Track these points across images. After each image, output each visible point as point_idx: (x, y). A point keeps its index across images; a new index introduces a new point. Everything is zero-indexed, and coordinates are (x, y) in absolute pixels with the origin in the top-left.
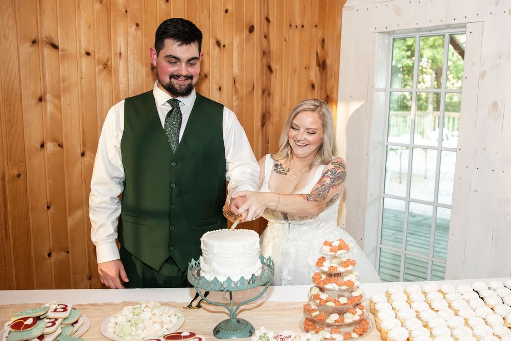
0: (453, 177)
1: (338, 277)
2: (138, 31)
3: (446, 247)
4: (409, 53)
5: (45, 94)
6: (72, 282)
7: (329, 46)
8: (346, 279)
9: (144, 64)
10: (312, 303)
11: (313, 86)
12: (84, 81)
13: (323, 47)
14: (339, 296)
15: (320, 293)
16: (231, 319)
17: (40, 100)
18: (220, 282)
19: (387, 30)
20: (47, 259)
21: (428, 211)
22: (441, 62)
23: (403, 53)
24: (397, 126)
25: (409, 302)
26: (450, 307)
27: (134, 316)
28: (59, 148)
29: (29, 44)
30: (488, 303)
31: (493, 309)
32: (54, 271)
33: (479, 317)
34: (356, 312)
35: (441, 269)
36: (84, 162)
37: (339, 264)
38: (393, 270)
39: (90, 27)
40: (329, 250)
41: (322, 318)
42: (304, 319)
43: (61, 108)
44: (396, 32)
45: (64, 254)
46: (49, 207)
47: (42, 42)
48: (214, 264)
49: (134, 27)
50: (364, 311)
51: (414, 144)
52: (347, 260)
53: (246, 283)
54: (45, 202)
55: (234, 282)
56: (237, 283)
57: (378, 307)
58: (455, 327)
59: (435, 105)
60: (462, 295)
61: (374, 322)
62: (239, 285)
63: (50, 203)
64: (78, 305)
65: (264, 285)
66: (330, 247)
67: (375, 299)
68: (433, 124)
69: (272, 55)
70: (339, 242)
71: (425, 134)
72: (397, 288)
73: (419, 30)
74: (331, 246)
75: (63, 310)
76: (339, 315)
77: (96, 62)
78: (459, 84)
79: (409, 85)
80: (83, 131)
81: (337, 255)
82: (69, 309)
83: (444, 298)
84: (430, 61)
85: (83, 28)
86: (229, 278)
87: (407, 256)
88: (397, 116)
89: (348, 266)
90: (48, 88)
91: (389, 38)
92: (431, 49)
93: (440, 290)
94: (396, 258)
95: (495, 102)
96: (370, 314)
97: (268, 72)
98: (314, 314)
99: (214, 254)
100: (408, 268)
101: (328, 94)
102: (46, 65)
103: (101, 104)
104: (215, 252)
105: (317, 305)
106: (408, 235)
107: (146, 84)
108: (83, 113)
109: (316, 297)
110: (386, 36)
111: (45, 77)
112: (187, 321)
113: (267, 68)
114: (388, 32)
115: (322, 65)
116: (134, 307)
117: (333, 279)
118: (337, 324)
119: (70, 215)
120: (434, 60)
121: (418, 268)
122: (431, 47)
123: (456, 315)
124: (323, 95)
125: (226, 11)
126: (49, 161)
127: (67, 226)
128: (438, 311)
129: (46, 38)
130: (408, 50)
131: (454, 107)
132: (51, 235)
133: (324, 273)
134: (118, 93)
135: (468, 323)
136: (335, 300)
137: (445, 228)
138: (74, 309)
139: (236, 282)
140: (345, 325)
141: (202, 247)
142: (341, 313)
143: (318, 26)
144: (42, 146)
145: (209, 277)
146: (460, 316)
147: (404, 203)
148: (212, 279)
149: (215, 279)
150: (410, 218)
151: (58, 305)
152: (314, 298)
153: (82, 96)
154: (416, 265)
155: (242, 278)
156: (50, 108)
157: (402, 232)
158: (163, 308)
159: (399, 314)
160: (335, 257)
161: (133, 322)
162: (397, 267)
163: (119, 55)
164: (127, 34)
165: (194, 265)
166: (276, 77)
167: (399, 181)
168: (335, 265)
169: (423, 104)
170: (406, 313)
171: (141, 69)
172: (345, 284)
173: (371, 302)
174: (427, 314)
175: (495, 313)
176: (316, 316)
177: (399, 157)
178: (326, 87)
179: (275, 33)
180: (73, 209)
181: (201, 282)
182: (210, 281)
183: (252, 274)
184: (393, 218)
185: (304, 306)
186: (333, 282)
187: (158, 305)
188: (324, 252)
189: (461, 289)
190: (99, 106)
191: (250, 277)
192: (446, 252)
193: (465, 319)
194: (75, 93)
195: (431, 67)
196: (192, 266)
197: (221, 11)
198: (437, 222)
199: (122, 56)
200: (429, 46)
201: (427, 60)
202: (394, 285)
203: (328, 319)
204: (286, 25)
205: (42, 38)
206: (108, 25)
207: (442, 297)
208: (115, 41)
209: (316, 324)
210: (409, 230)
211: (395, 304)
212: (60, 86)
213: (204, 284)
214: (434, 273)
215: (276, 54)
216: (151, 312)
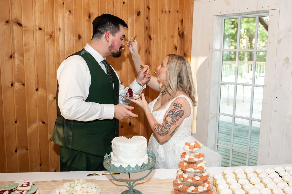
0: (261, 102)
1: (194, 164)
2: (70, 15)
3: (258, 145)
4: (233, 26)
5: (14, 53)
6: (30, 168)
7: (186, 23)
8: (199, 165)
9: (74, 35)
10: (178, 180)
11: (176, 48)
12: (38, 45)
13: (182, 24)
14: (195, 176)
15: (183, 174)
16: (129, 190)
17: (11, 57)
18: (124, 168)
20: (15, 154)
21: (246, 123)
22: (252, 31)
23: (229, 26)
24: (225, 70)
25: (237, 179)
26: (261, 182)
27: (70, 189)
28: (22, 86)
29: (4, 23)
30: (284, 179)
31: (287, 183)
32: (19, 161)
33: (279, 188)
34: (205, 185)
35: (254, 158)
36: (38, 94)
37: (195, 157)
38: (224, 158)
39: (41, 13)
40: (188, 148)
41: (185, 189)
42: (174, 189)
43: (24, 62)
44: (226, 15)
45: (25, 150)
46: (16, 122)
47: (12, 22)
48: (120, 157)
49: (68, 13)
50: (210, 184)
51: (238, 82)
52: (200, 154)
53: (139, 168)
54: (14, 119)
55: (132, 168)
56: (134, 168)
57: (218, 182)
59: (249, 57)
60: (269, 175)
61: (216, 191)
62: (135, 169)
63: (17, 119)
64: (35, 182)
65: (151, 169)
66: (189, 146)
67: (216, 177)
68: (247, 69)
69: (151, 29)
70: (195, 143)
71: (243, 75)
72: (228, 170)
73: (240, 14)
74: (190, 145)
75: (27, 185)
76: (195, 187)
77: (45, 34)
78: (264, 44)
79: (233, 45)
80: (37, 76)
81: (193, 151)
82: (31, 184)
83: (258, 176)
84: (246, 31)
85: (37, 14)
86: (129, 165)
87: (233, 150)
88: (225, 64)
89: (200, 158)
90: (16, 49)
91: (222, 19)
92: (246, 24)
93: (255, 172)
94: (226, 151)
95: (287, 57)
96: (214, 186)
97: (149, 39)
98: (180, 186)
99: (120, 151)
100: (234, 158)
101: (185, 53)
102: (15, 36)
103: (48, 59)
104: (120, 149)
105: (181, 181)
106: (234, 137)
107: (75, 47)
108: (37, 65)
109: (181, 176)
110: (220, 18)
111: (14, 43)
112: (102, 191)
113: (148, 36)
114: (222, 15)
115: (182, 35)
116: (71, 183)
117: (191, 165)
118: (193, 193)
119: (29, 127)
120: (248, 30)
121: (240, 158)
122: (246, 22)
123: (266, 187)
124: (182, 53)
125: (124, 3)
126: (16, 94)
127: (27, 133)
128: (254, 184)
129: (15, 19)
130: (232, 24)
131: (262, 59)
132: (17, 139)
133: (185, 161)
134: (58, 53)
135: (272, 192)
136: (192, 178)
137: (256, 132)
138: (33, 184)
139: (133, 167)
140: (198, 193)
141: (113, 146)
142: (196, 186)
143: (179, 12)
144: (12, 85)
145: (117, 165)
146: (267, 188)
147: (231, 118)
148: (119, 166)
149: (121, 166)
150: (235, 127)
151: (24, 182)
152: (180, 176)
153: (37, 55)
154: (239, 156)
155: (137, 165)
156: (17, 61)
157: (230, 135)
158: (88, 183)
159: (231, 187)
160: (192, 152)
161: (70, 192)
162: (227, 156)
163: (59, 30)
164: (64, 17)
165: (107, 157)
166: (153, 42)
167: (227, 104)
168: (192, 157)
169: (241, 56)
170: (235, 186)
171: (73, 38)
172: (198, 168)
173: (214, 179)
174: (248, 187)
175: (289, 186)
176: (181, 188)
177: (227, 89)
178: (184, 48)
179: (153, 16)
180: (31, 123)
181: (112, 168)
182: (117, 167)
183: (142, 163)
184: (224, 127)
185: (174, 182)
186: (191, 167)
187: (85, 181)
188: (186, 149)
189: (268, 171)
190: (47, 61)
191: (141, 164)
192: (257, 147)
193: (271, 189)
194: (32, 52)
195: (247, 34)
196: (106, 158)
197: (120, 3)
198: (252, 129)
199: (61, 30)
200: (245, 22)
201: (244, 30)
202: (227, 169)
203: (188, 189)
204: (159, 11)
205: (12, 20)
206: (52, 12)
207: (257, 176)
208: (57, 21)
209: (181, 193)
210: (235, 134)
211: (228, 180)
212: (23, 49)
213: (113, 169)
214: (251, 160)
215: (154, 29)
216: (81, 186)
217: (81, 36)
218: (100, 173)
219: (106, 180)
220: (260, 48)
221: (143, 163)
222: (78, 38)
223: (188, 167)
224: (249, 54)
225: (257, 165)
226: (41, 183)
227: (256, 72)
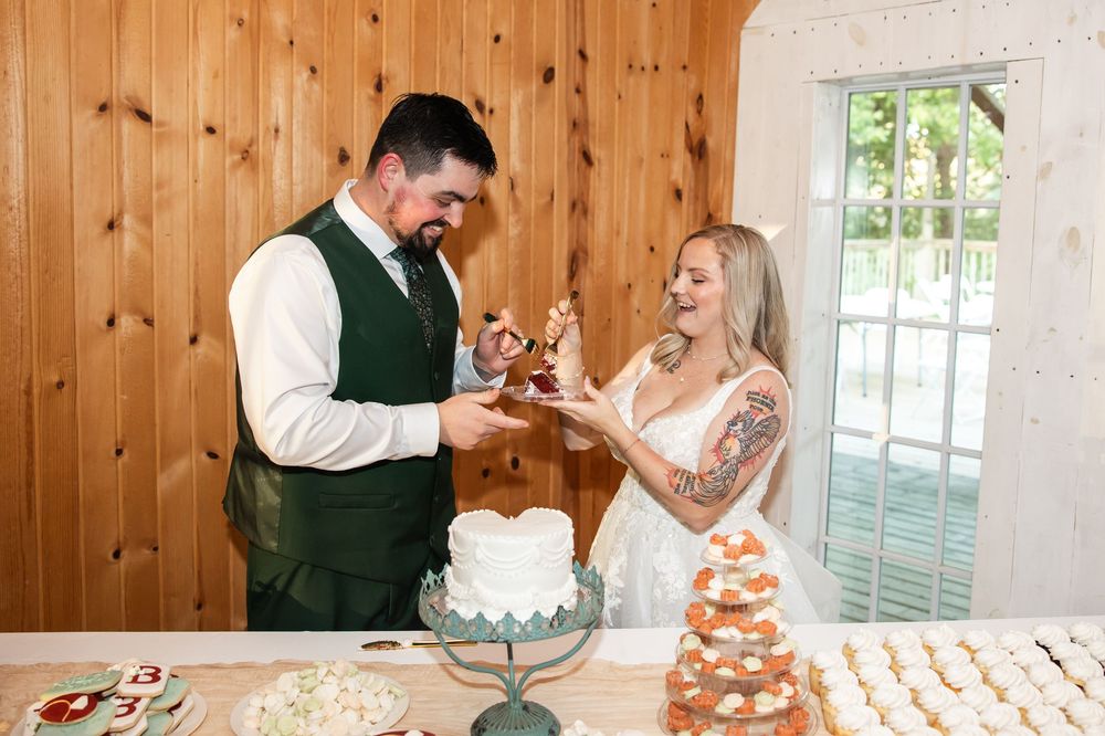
0: (984, 384)
1: (741, 612)
2: (313, 82)
3: (971, 541)
4: (879, 115)
5: (121, 214)
6: (162, 614)
7: (713, 107)
8: (759, 617)
9: (325, 151)
10: (683, 669)
11: (678, 194)
12: (200, 186)
13: (699, 112)
14: (744, 655)
15: (702, 647)
16: (509, 702)
17: (111, 226)
18: (490, 623)
19: (837, 76)
20: (112, 564)
21: (931, 461)
22: (948, 132)
23: (867, 115)
24: (854, 270)
25: (896, 668)
26: (985, 680)
27: (302, 694)
28: (145, 327)
29: (92, 112)
30: (1070, 673)
31: (1081, 688)
32: (126, 590)
33: (1052, 704)
34: (781, 691)
35: (960, 589)
36: (196, 356)
37: (744, 585)
38: (852, 590)
39: (216, 76)
40: (722, 555)
41: (708, 702)
42: (668, 704)
43: (152, 243)
44: (855, 80)
45: (147, 552)
46: (119, 452)
47: (119, 107)
48: (476, 583)
49: (306, 74)
50: (798, 687)
51: (898, 316)
52: (761, 575)
53: (545, 626)
54: (113, 441)
55: (520, 622)
56: (526, 625)
57: (828, 679)
58: (999, 727)
59: (938, 224)
60: (1012, 653)
61: (819, 712)
62: (530, 629)
63: (123, 443)
64: (180, 667)
65: (587, 626)
66: (723, 548)
67: (822, 661)
68: (933, 266)
69: (591, 128)
70: (744, 538)
71: (915, 287)
72: (867, 636)
73: (904, 76)
74: (726, 545)
75: (150, 678)
76: (743, 695)
77: (227, 148)
78: (990, 178)
79: (880, 183)
80: (197, 291)
81: (738, 566)
82: (164, 675)
83: (973, 659)
84: (925, 132)
85: (203, 78)
86: (508, 615)
87: (884, 560)
88: (854, 248)
89: (762, 589)
90: (127, 200)
91: (841, 94)
92: (927, 107)
93: (963, 642)
94: (859, 563)
95: (1073, 229)
96: (812, 695)
97: (584, 164)
98: (690, 694)
99: (478, 562)
100: (887, 587)
101: (710, 212)
102: (125, 153)
103: (235, 234)
104: (479, 557)
105: (695, 675)
106: (887, 512)
107: (328, 191)
108: (196, 254)
109: (695, 656)
110: (834, 89)
111: (122, 178)
112: (413, 705)
113: (581, 155)
114: (839, 80)
115: (698, 150)
116: (302, 674)
117: (731, 616)
118: (739, 716)
119: (163, 469)
120: (934, 130)
121: (907, 587)
122: (927, 101)
123: (1002, 700)
124: (699, 212)
125: (497, 39)
126: (123, 354)
127: (155, 491)
128: (960, 690)
129: (128, 98)
130: (877, 109)
131: (986, 230)
132: (121, 512)
133: (711, 603)
134: (269, 211)
135: (1027, 719)
136: (736, 663)
137: (966, 496)
138: (173, 676)
139: (523, 623)
140: (756, 718)
141: (452, 545)
142: (749, 690)
143: (690, 68)
144: (111, 322)
145: (467, 612)
146: (1008, 702)
147: (875, 445)
148: (472, 615)
149: (480, 615)
150: (892, 476)
151: (142, 668)
152: (689, 657)
153: (196, 218)
154: (904, 581)
155: (537, 614)
156: (129, 240)
157: (874, 505)
158: (363, 675)
159: (876, 697)
160: (734, 569)
161: (300, 707)
162: (861, 583)
163: (273, 132)
164: (291, 89)
165: (432, 584)
166: (599, 175)
167: (861, 393)
168: (734, 587)
169: (909, 223)
170: (890, 692)
171: (319, 159)
172: (756, 628)
173: (812, 667)
174: (935, 697)
175: (1087, 696)
176: (693, 698)
177: (860, 338)
178: (706, 195)
179: (598, 82)
180: (169, 456)
181: (448, 622)
182: (467, 619)
183: (558, 605)
184: (852, 474)
185: (667, 675)
186: (731, 624)
187: (353, 669)
188: (711, 558)
189: (1010, 639)
190: (229, 239)
191: (553, 612)
192: (970, 550)
193: (1020, 709)
194: (181, 211)
195: (929, 144)
196: (428, 586)
197: (486, 40)
198: (951, 483)
199: (281, 135)
200: (922, 101)
201: (918, 129)
202: (861, 630)
203: (720, 705)
204: (620, 66)
205: (119, 100)
206: (253, 72)
207: (969, 659)
208: (268, 104)
209: (693, 716)
210: (889, 501)
211: (866, 673)
212: (151, 198)
213: (454, 626)
214: (947, 598)
215: (600, 127)
216: (339, 685)
217: (350, 153)
218: (406, 638)
219: (429, 666)
220: (979, 192)
221: (560, 607)
222: (336, 160)
223: (718, 625)
224: (938, 213)
225: (968, 618)
226: (201, 672)
227: (963, 277)
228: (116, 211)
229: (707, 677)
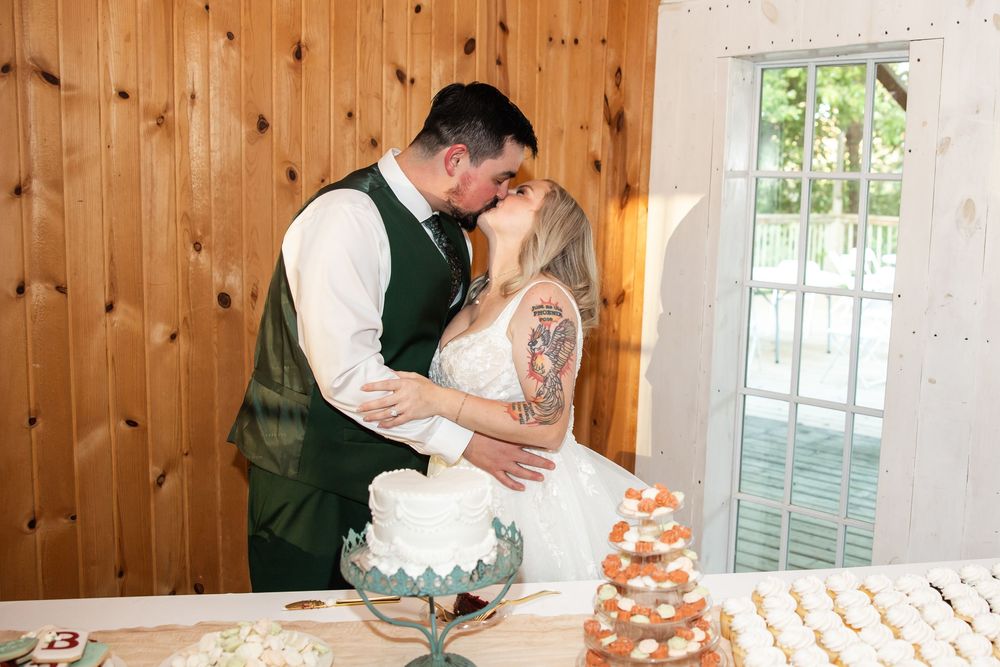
0: (886, 350)
1: (655, 562)
2: (231, 48)
3: (873, 496)
4: (792, 94)
5: (29, 178)
7: (631, 82)
8: (672, 567)
9: (243, 117)
10: (600, 618)
11: (597, 165)
12: (113, 151)
13: (618, 85)
14: (658, 603)
15: (619, 597)
16: (431, 655)
17: (18, 191)
18: (411, 578)
19: (747, 52)
20: (28, 533)
21: (836, 421)
22: (858, 112)
23: (781, 94)
25: (801, 611)
26: (883, 620)
27: (224, 654)
28: (57, 295)
30: (960, 610)
31: (970, 624)
32: (43, 559)
33: (943, 639)
34: (693, 636)
35: (862, 541)
36: (112, 325)
37: (657, 537)
38: (764, 545)
39: (128, 39)
40: (636, 508)
41: (624, 648)
42: (586, 651)
43: (63, 208)
44: (767, 56)
45: (65, 521)
46: (32, 421)
47: (23, 69)
48: (398, 540)
49: (223, 40)
50: (710, 632)
51: (807, 283)
52: (674, 528)
53: (466, 580)
54: (26, 410)
55: (440, 577)
56: (446, 579)
57: (738, 623)
58: (894, 662)
59: (847, 199)
60: (908, 595)
61: (729, 655)
62: (450, 583)
63: (37, 411)
64: (100, 632)
65: (506, 581)
66: (638, 502)
67: (731, 607)
68: (842, 240)
70: (658, 492)
71: (825, 260)
72: (775, 584)
73: (814, 53)
74: (640, 499)
75: (67, 644)
76: (658, 641)
77: (141, 113)
78: (895, 157)
79: (793, 159)
80: (112, 258)
81: (652, 518)
82: (82, 640)
83: (872, 602)
84: (836, 111)
85: (114, 42)
86: (429, 570)
87: (793, 516)
88: (768, 223)
89: (675, 540)
90: (36, 165)
91: (754, 68)
92: (838, 87)
93: (863, 586)
94: (770, 519)
95: (969, 201)
96: (722, 638)
98: (607, 641)
99: (398, 520)
100: (794, 541)
101: (630, 183)
102: (32, 117)
103: (151, 201)
104: (399, 515)
105: (611, 624)
106: (796, 471)
107: (247, 158)
108: (111, 220)
109: (611, 605)
110: (748, 64)
111: (29, 142)
112: (338, 661)
114: (752, 56)
115: (617, 122)
116: (225, 634)
117: (644, 566)
118: (653, 661)
119: (80, 437)
120: (843, 109)
121: (816, 541)
122: (838, 81)
123: (897, 637)
124: (618, 183)
125: (418, 9)
126: (34, 322)
127: (72, 460)
128: (860, 630)
129: (32, 59)
130: (789, 89)
131: (889, 205)
132: (36, 481)
133: (626, 554)
134: (186, 178)
135: (920, 654)
136: (650, 610)
137: (868, 455)
138: (92, 641)
139: (444, 577)
140: (672, 663)
141: (372, 504)
142: (662, 638)
143: (609, 42)
144: (21, 290)
145: (388, 569)
146: (903, 639)
147: (785, 406)
148: (394, 571)
149: (401, 571)
150: (800, 437)
152: (606, 606)
153: (110, 185)
154: (812, 535)
155: (457, 568)
156: (38, 208)
157: (783, 465)
158: (287, 634)
159: (783, 638)
160: (648, 522)
162: (772, 538)
163: (189, 98)
164: (207, 55)
167: (774, 359)
168: (648, 539)
170: (795, 634)
171: (238, 127)
172: (669, 577)
173: (723, 613)
174: (837, 637)
175: (974, 631)
176: (610, 645)
177: (772, 308)
178: (624, 166)
179: (519, 55)
180: (86, 425)
181: (370, 579)
182: (389, 576)
183: (477, 560)
184: (763, 437)
185: (586, 624)
186: (646, 574)
187: (277, 627)
188: (626, 512)
189: (907, 582)
190: (145, 206)
191: (473, 566)
192: (873, 505)
193: (914, 645)
194: (94, 177)
195: (838, 122)
196: (350, 545)
197: (407, 9)
198: (855, 443)
199: (197, 101)
200: (833, 81)
201: (829, 109)
202: (769, 578)
203: (636, 651)
204: (540, 39)
205: (23, 62)
206: (168, 36)
207: (868, 600)
208: (183, 69)
209: (610, 662)
210: (797, 461)
211: (773, 618)
212: (61, 163)
213: (375, 582)
214: (850, 549)
215: (520, 98)
216: (262, 643)
217: (270, 122)
218: (330, 597)
219: (353, 623)
220: (885, 170)
221: (480, 561)
222: (255, 128)
223: (633, 575)
224: (847, 189)
225: (870, 565)
226: (121, 636)
227: (868, 250)
228: (23, 176)
229: (623, 625)
